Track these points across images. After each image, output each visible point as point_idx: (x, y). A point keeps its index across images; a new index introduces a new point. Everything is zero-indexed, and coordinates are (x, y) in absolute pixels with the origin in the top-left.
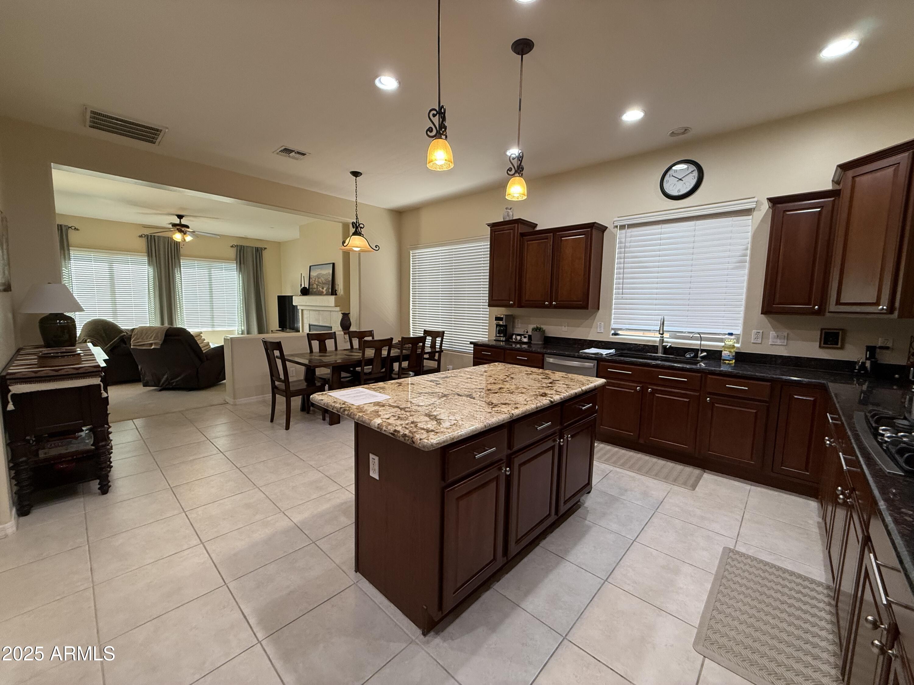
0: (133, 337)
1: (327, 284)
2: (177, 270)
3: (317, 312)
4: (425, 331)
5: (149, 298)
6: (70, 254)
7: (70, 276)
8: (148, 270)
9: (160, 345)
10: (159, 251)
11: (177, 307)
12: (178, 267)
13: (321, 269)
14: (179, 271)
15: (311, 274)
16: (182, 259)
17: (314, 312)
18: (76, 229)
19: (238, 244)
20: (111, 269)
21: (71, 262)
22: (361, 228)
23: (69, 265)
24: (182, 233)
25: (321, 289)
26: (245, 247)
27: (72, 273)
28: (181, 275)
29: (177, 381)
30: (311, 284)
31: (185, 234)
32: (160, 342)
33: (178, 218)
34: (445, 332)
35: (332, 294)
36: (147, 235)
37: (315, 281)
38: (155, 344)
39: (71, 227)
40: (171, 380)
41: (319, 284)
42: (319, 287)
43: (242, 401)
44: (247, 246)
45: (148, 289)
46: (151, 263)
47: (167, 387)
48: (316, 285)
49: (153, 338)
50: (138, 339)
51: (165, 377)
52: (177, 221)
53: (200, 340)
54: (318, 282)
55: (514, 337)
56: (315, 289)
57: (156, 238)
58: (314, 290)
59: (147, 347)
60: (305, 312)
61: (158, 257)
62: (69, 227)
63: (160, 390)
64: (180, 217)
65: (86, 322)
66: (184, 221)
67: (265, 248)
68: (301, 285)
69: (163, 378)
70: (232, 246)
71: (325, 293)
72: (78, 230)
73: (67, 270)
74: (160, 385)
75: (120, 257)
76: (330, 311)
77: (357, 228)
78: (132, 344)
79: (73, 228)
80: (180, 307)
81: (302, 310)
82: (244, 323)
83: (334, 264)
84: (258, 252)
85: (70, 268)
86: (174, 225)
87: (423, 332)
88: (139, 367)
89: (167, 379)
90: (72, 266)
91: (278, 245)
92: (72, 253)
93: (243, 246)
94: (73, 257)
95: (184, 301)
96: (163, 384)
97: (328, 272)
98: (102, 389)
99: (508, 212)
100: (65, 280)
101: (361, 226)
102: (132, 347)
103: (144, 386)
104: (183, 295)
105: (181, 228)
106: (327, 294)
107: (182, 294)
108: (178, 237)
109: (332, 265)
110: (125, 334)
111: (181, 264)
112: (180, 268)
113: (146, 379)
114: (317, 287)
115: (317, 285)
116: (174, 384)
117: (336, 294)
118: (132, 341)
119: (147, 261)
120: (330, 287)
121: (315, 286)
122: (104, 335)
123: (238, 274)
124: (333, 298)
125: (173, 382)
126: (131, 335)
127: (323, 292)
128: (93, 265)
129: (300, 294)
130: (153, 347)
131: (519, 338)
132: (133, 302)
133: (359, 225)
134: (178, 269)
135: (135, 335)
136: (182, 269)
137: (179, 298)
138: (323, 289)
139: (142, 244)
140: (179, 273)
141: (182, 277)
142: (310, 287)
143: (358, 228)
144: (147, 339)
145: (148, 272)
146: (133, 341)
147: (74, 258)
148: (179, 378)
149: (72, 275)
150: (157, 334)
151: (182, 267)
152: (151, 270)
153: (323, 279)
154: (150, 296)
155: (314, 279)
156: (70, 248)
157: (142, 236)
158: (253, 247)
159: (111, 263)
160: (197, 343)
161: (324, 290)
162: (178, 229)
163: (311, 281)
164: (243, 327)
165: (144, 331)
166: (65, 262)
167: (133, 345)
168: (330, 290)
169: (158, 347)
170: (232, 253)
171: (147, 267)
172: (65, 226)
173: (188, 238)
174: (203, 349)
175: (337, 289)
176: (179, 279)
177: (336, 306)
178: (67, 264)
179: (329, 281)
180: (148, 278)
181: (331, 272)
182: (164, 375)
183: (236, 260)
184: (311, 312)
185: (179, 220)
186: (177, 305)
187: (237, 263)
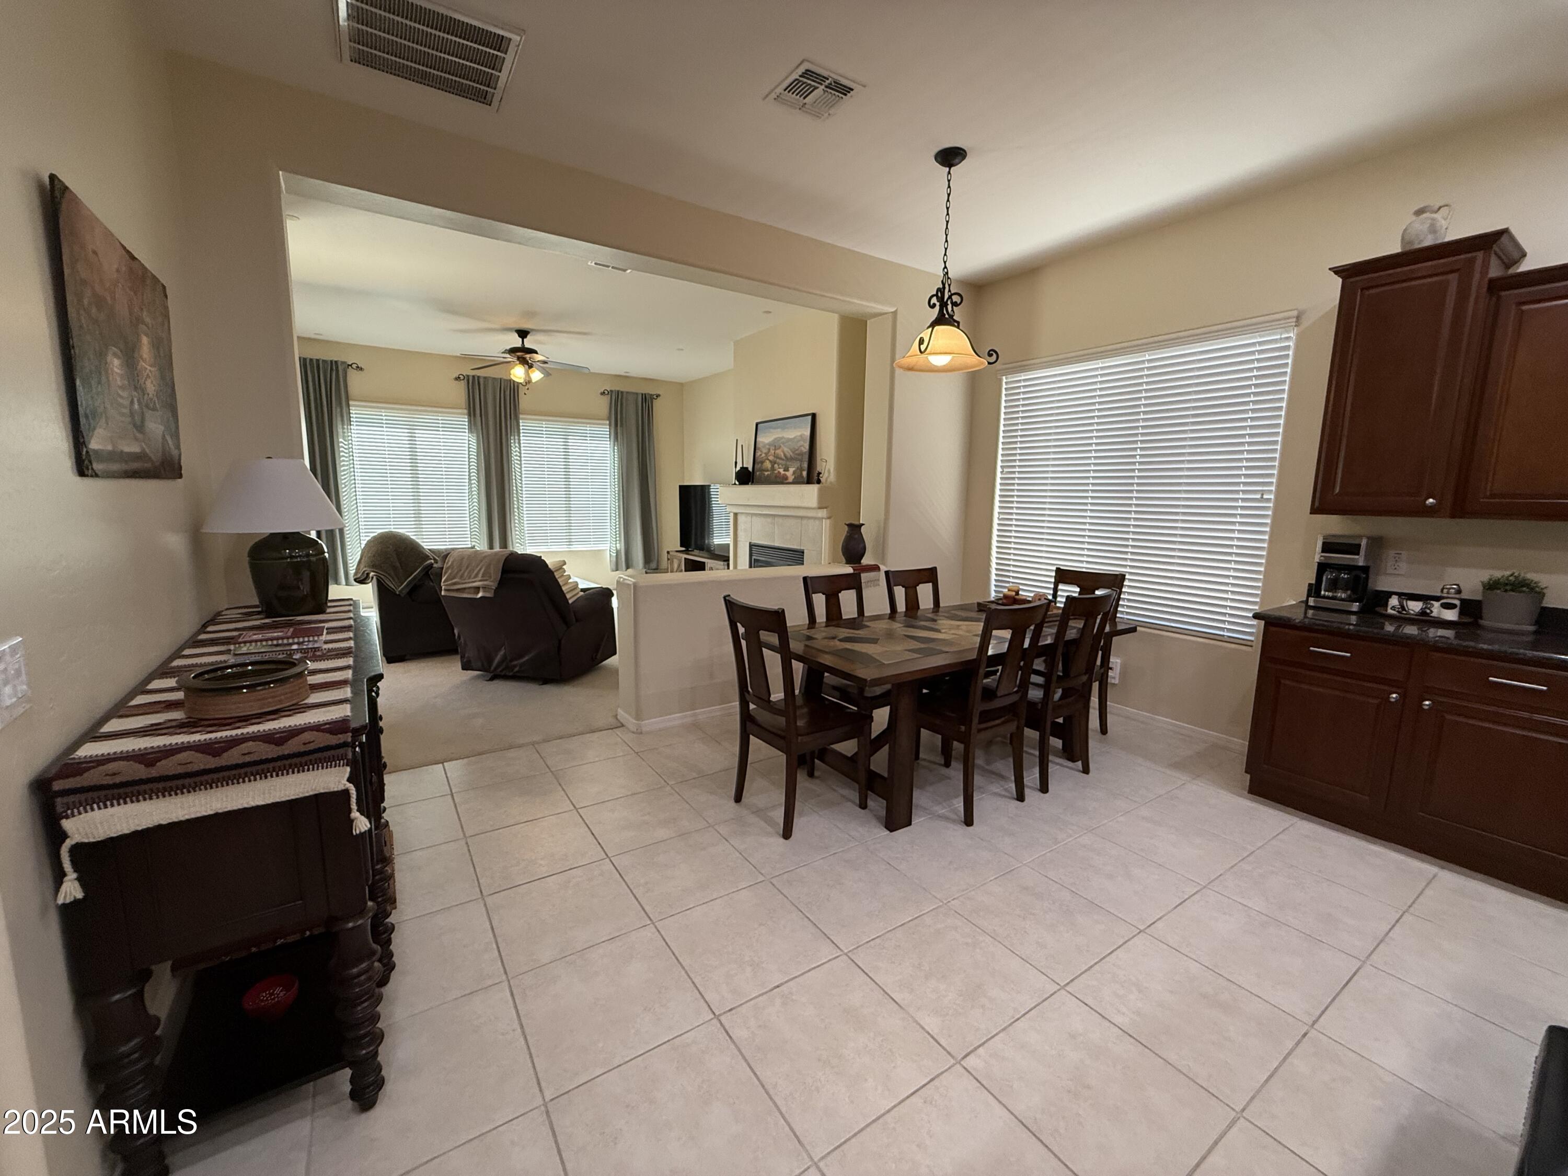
0: (445, 573)
1: (796, 459)
2: (515, 439)
3: (769, 520)
4: (1058, 570)
5: (470, 492)
6: (350, 413)
7: (351, 454)
8: (469, 441)
9: (493, 591)
10: (486, 407)
11: (514, 508)
12: (516, 434)
13: (783, 428)
14: (517, 441)
15: (758, 439)
16: (522, 419)
17: (763, 519)
18: (359, 368)
19: (613, 389)
20: (412, 439)
21: (352, 427)
22: (955, 304)
23: (350, 434)
24: (527, 366)
25: (781, 471)
26: (625, 394)
27: (354, 447)
28: (520, 449)
29: (521, 665)
30: (758, 460)
31: (531, 367)
32: (493, 585)
33: (519, 336)
34: (1127, 577)
35: (809, 481)
36: (468, 376)
37: (766, 454)
38: (484, 588)
39: (351, 365)
40: (511, 661)
41: (778, 460)
42: (776, 466)
43: (652, 723)
44: (627, 392)
45: (469, 475)
46: (473, 427)
47: (503, 674)
48: (770, 461)
49: (480, 578)
50: (454, 578)
51: (502, 653)
52: (516, 342)
53: (563, 578)
54: (777, 456)
55: (1394, 601)
56: (768, 471)
57: (482, 381)
58: (766, 473)
59: (469, 593)
60: (741, 519)
61: (484, 415)
62: (349, 365)
63: (492, 679)
64: (523, 334)
65: (369, 538)
66: (528, 343)
67: (658, 396)
68: (736, 463)
69: (496, 655)
70: (603, 393)
71: (791, 479)
72: (361, 369)
73: (346, 443)
74: (492, 668)
75: (428, 418)
76: (802, 518)
77: (943, 305)
78: (443, 588)
79: (354, 366)
80: (518, 508)
81: (736, 515)
82: (620, 537)
83: (814, 416)
84: (647, 402)
85: (350, 438)
86: (513, 351)
87: (1053, 574)
88: (456, 631)
89: (504, 659)
90: (353, 435)
91: (680, 388)
92: (354, 412)
93: (622, 392)
94: (355, 420)
95: (524, 496)
96: (496, 669)
97: (799, 434)
98: (354, 806)
99: (1433, 219)
100: (344, 461)
101: (956, 299)
102: (443, 593)
103: (463, 669)
104: (524, 486)
105: (523, 354)
106: (795, 482)
107: (521, 483)
108: (518, 373)
109: (810, 417)
110: (433, 561)
111: (521, 428)
112: (519, 436)
113: (466, 655)
114: (773, 466)
115: (774, 463)
116: (516, 669)
117: (819, 482)
118: (443, 580)
119: (467, 423)
120: (805, 465)
121: (768, 465)
122: (398, 564)
123: (612, 445)
124: (813, 489)
125: (515, 666)
126: (443, 568)
127: (787, 478)
128: (386, 433)
129: (734, 480)
130: (480, 595)
131: (1415, 607)
132: (445, 498)
133: (950, 297)
134: (516, 437)
135: (448, 568)
136: (521, 438)
137: (517, 491)
138: (786, 470)
139: (459, 392)
140: (517, 445)
141: (522, 452)
142: (756, 466)
143: (946, 304)
144: (469, 578)
145: (469, 444)
146: (444, 582)
147: (356, 422)
148: (526, 658)
149: (354, 451)
150: (488, 567)
151: (521, 435)
152: (474, 441)
153: (786, 449)
154: (471, 488)
155: (765, 451)
156: (351, 403)
157: (459, 378)
158: (637, 394)
159: (412, 428)
160: (558, 583)
161: (790, 474)
162: (519, 358)
163: (758, 454)
164: (618, 545)
165: (465, 560)
166: (343, 428)
167: (446, 590)
168: (805, 474)
169: (488, 595)
170: (602, 405)
171: (467, 434)
172: (343, 363)
173: (536, 376)
174: (568, 596)
175: (819, 469)
176: (516, 456)
177: (820, 508)
178: (346, 430)
179: (801, 454)
180: (469, 455)
181: (807, 433)
182: (500, 649)
183: (609, 419)
184: (754, 518)
185: (520, 340)
186: (514, 504)
187: (610, 425)
